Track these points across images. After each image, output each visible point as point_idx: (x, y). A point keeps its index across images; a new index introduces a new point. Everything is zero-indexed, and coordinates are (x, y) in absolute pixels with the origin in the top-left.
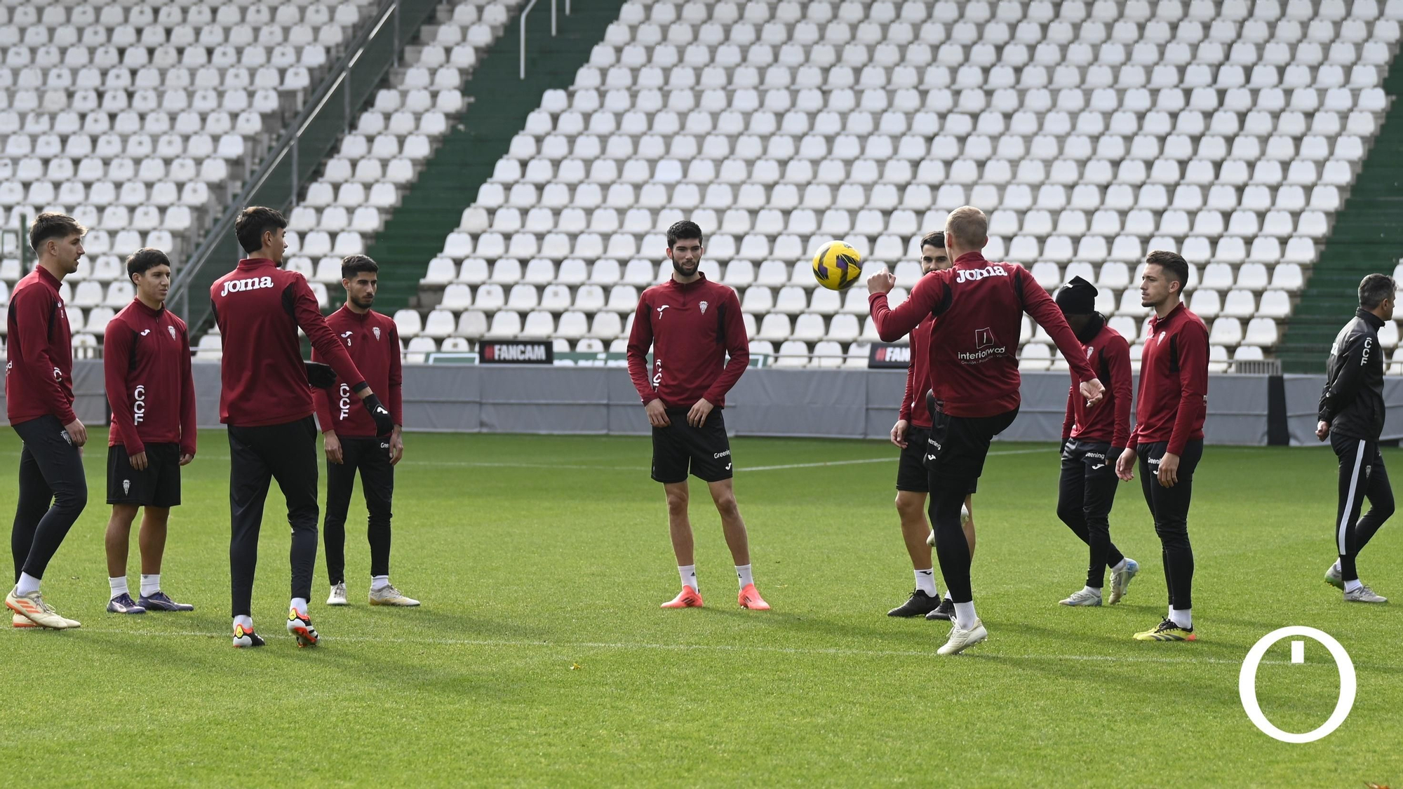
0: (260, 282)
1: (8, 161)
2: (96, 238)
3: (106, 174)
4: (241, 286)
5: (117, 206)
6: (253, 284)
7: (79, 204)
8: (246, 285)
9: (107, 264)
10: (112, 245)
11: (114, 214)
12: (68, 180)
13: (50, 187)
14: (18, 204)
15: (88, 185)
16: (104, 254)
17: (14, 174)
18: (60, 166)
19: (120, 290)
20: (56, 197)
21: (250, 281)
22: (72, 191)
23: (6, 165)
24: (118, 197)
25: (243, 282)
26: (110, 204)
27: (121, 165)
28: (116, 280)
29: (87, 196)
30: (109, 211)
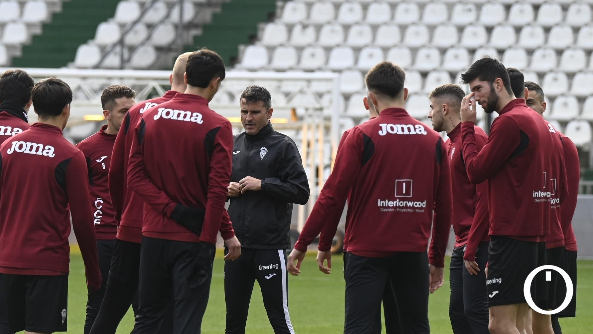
0: (192, 116)
1: (472, 7)
2: (555, 79)
3: (564, 19)
4: (174, 115)
5: (575, 49)
6: (185, 116)
7: (539, 48)
8: (179, 115)
9: (566, 104)
10: (570, 86)
11: (572, 57)
12: (528, 24)
13: (511, 31)
14: (481, 47)
15: (547, 30)
16: (563, 95)
17: (478, 18)
18: (522, 11)
19: (578, 129)
20: (517, 40)
21: (183, 113)
22: (532, 35)
23: (470, 10)
24: (575, 41)
25: (177, 112)
26: (568, 48)
27: (579, 11)
28: (573, 119)
29: (546, 40)
30: (567, 55)
